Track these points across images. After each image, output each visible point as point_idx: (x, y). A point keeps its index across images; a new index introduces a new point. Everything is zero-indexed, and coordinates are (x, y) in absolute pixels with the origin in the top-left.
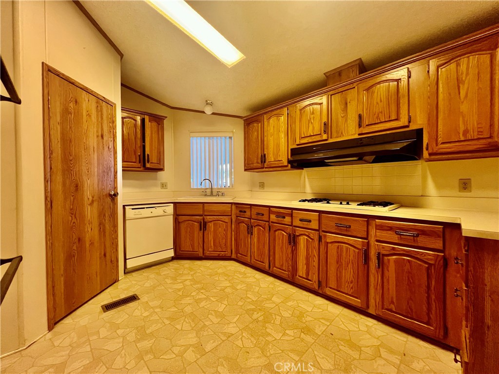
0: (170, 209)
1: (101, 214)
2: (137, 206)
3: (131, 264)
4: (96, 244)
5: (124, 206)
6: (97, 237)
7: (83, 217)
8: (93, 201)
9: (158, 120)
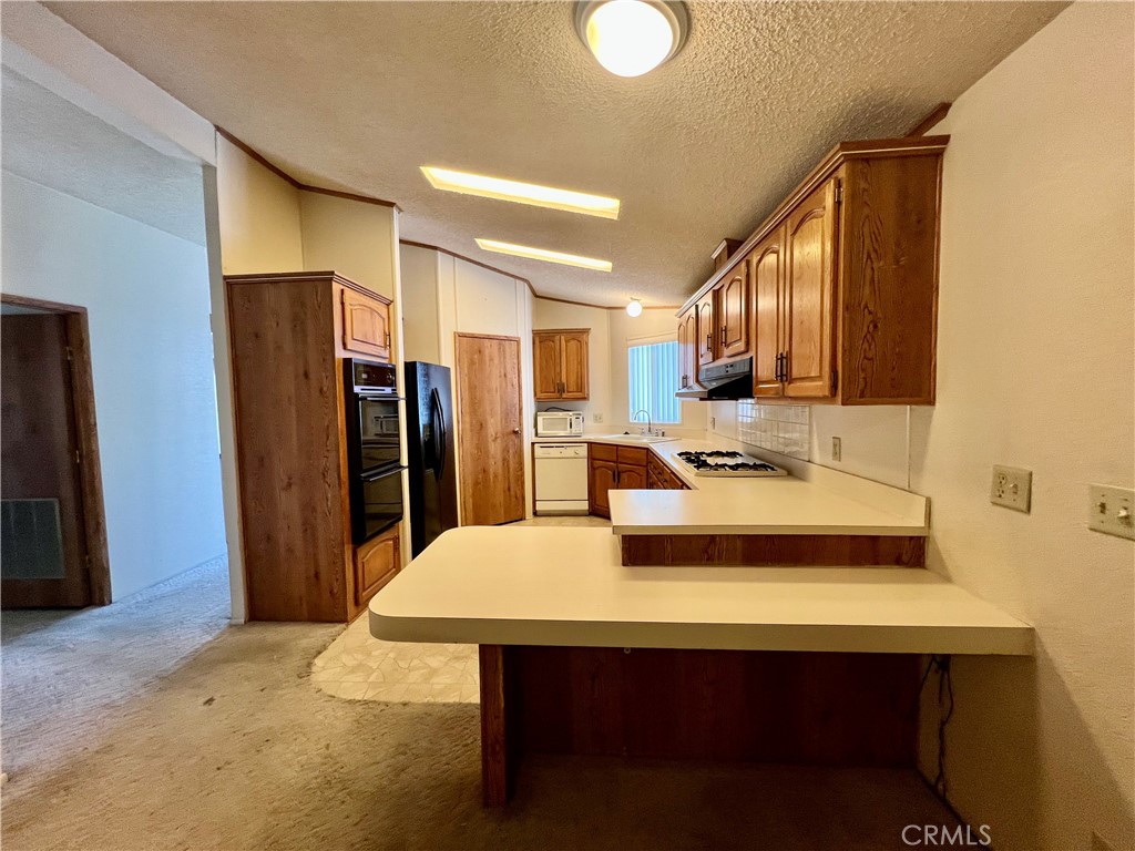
0: (583, 450)
1: (506, 450)
2: (546, 445)
3: (540, 506)
4: (500, 478)
5: (533, 444)
6: (500, 471)
7: (487, 452)
8: (496, 438)
9: (579, 335)
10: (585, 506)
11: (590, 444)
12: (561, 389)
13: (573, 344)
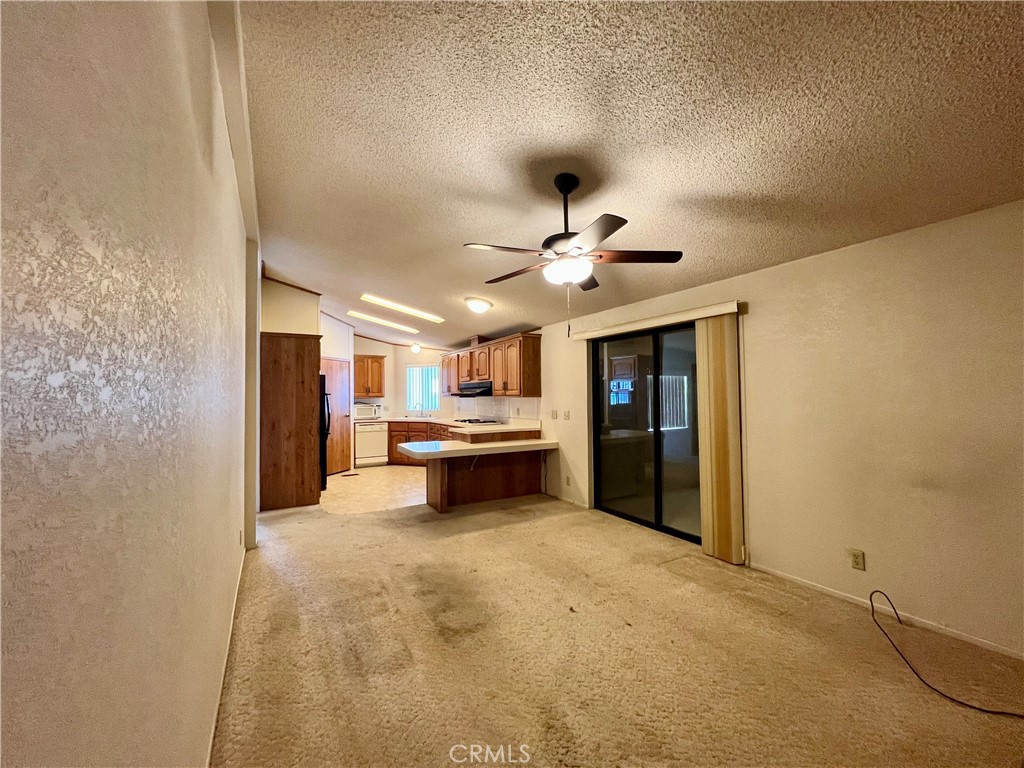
0: (385, 427)
2: (364, 423)
3: (358, 462)
5: (354, 423)
8: (338, 419)
9: (378, 360)
10: (386, 459)
11: (389, 423)
12: (368, 391)
13: (376, 364)
